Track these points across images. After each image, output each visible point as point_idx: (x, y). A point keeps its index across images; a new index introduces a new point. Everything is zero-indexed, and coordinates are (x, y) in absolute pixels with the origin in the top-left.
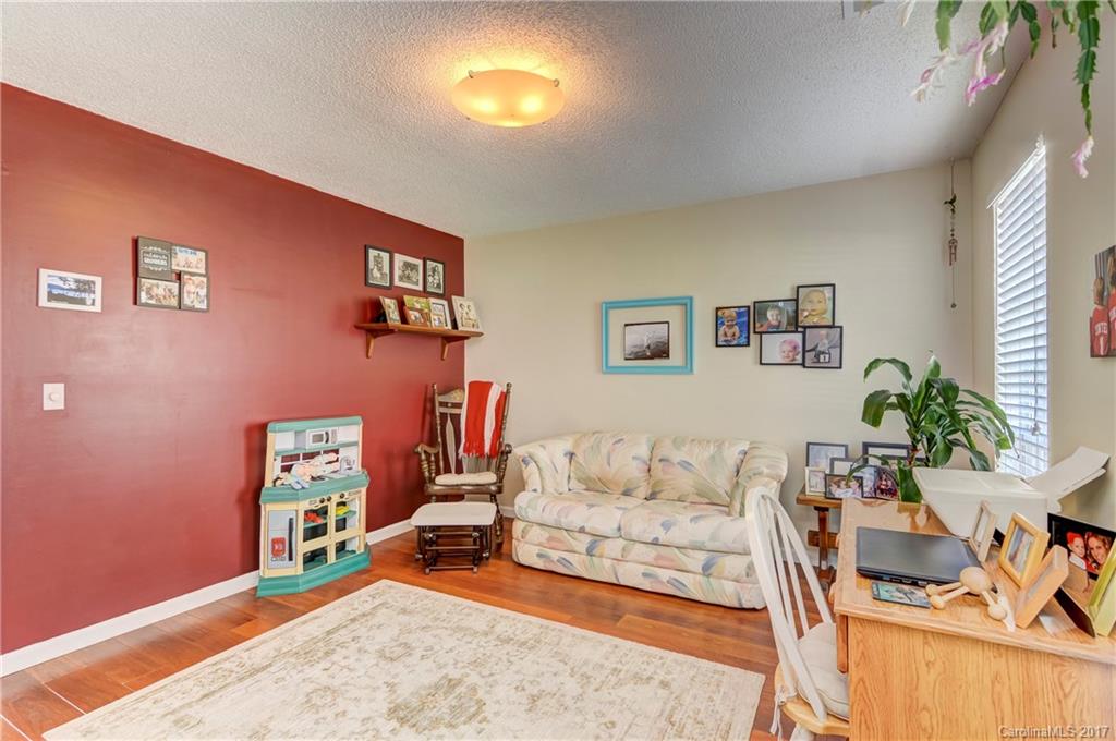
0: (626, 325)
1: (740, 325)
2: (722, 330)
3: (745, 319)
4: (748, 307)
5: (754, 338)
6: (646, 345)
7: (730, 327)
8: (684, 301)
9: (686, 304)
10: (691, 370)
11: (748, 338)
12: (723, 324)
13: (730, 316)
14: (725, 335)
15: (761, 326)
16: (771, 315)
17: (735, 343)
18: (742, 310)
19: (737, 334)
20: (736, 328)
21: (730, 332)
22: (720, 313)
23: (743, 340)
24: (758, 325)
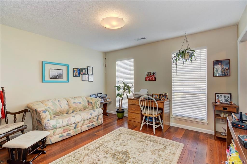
0: (50, 69)
1: (78, 72)
2: (75, 73)
3: (79, 71)
4: (80, 69)
5: (81, 75)
6: (57, 75)
7: (77, 72)
8: (67, 65)
9: (68, 67)
10: (69, 82)
11: (80, 75)
12: (75, 72)
13: (76, 70)
14: (75, 74)
15: (82, 73)
16: (84, 71)
17: (77, 76)
18: (79, 69)
19: (78, 74)
20: (78, 73)
21: (76, 74)
22: (74, 69)
23: (79, 76)
24: (81, 73)
